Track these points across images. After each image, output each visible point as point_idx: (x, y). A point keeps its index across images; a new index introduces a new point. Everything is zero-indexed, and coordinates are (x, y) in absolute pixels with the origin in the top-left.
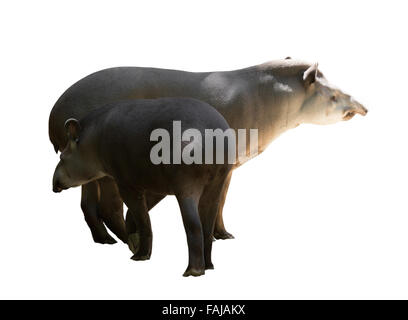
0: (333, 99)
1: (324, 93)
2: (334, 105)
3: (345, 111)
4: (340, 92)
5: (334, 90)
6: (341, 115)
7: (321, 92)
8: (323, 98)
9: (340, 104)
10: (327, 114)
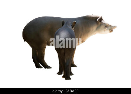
0: (106, 27)
1: (103, 25)
2: (106, 28)
3: (110, 30)
4: (108, 25)
5: (106, 24)
6: (108, 31)
7: (102, 25)
8: (103, 26)
9: (108, 28)
10: (104, 31)
